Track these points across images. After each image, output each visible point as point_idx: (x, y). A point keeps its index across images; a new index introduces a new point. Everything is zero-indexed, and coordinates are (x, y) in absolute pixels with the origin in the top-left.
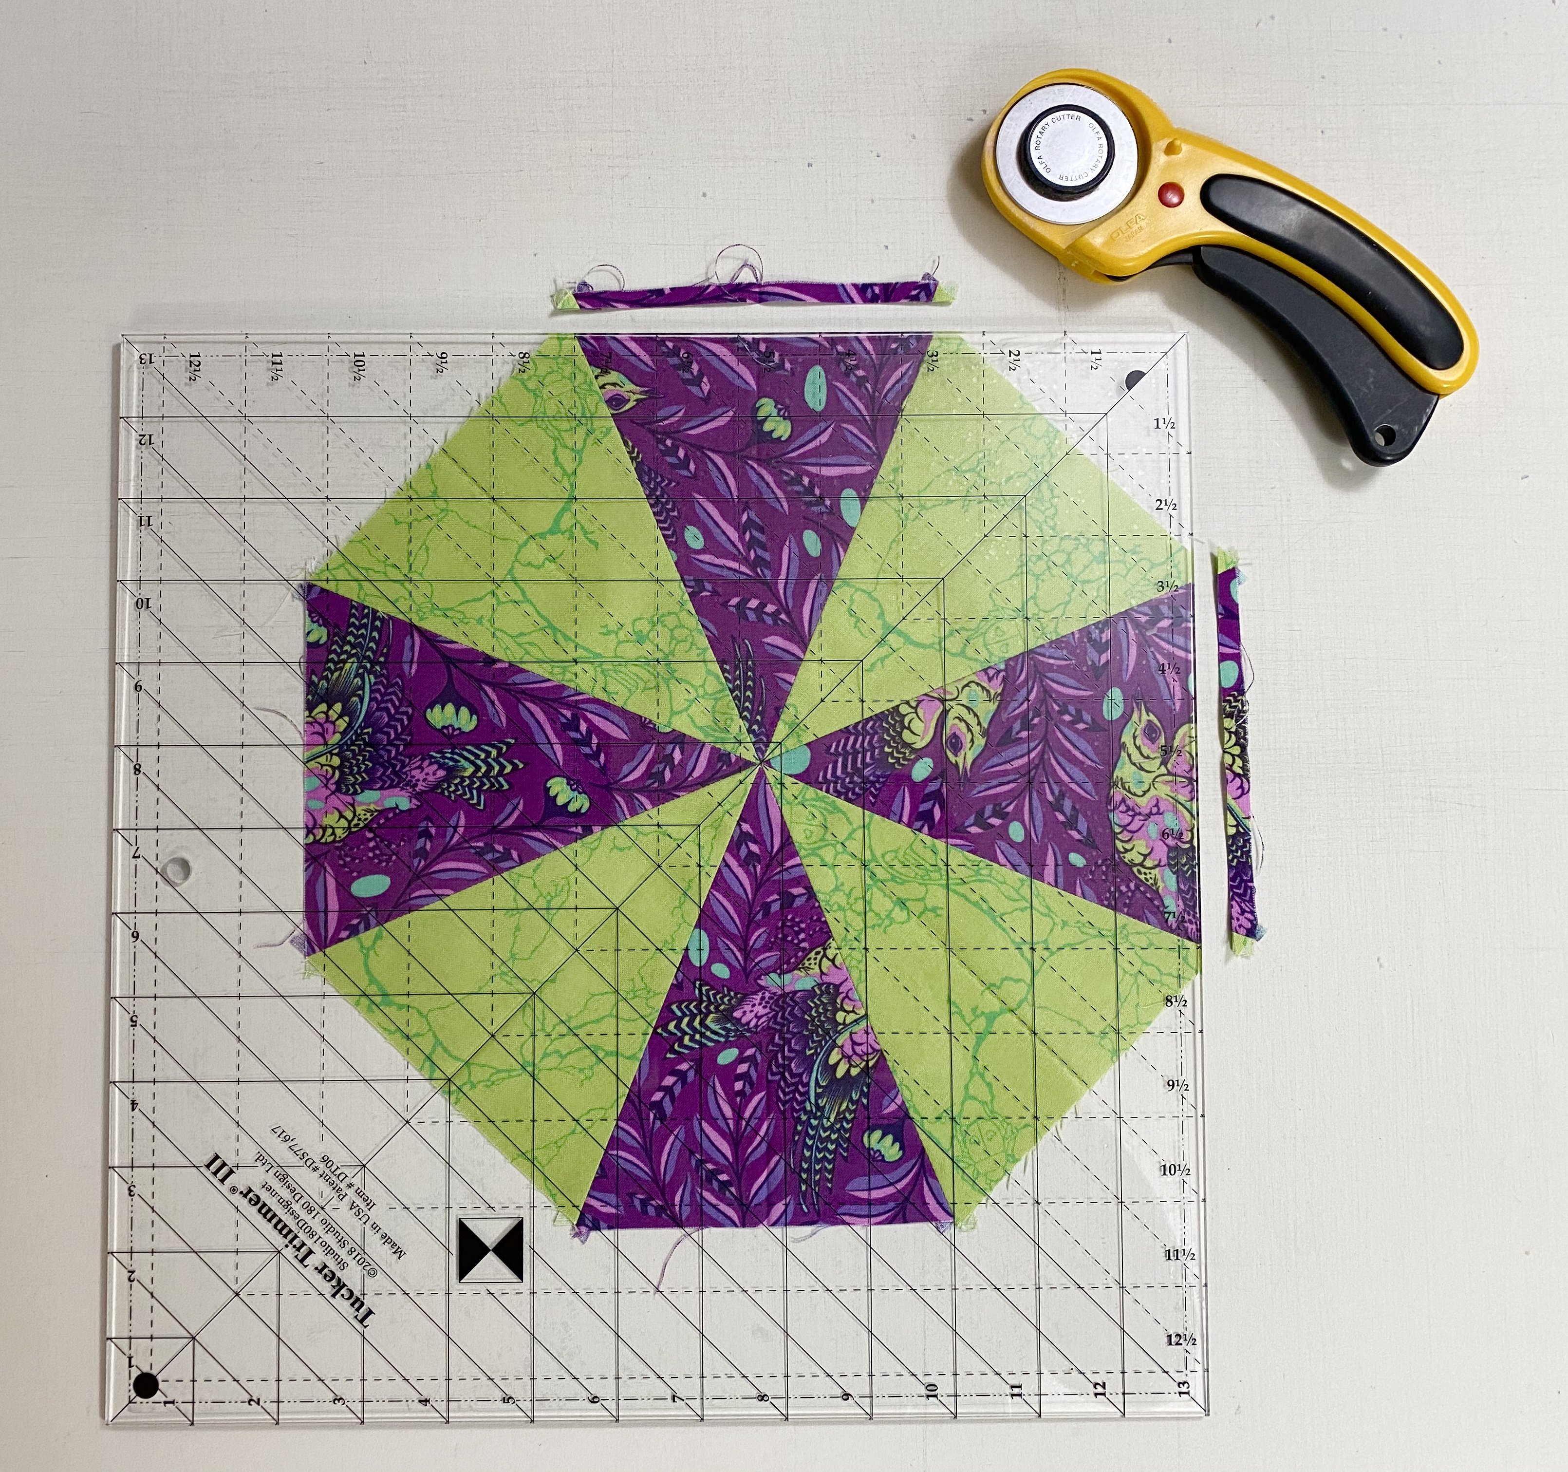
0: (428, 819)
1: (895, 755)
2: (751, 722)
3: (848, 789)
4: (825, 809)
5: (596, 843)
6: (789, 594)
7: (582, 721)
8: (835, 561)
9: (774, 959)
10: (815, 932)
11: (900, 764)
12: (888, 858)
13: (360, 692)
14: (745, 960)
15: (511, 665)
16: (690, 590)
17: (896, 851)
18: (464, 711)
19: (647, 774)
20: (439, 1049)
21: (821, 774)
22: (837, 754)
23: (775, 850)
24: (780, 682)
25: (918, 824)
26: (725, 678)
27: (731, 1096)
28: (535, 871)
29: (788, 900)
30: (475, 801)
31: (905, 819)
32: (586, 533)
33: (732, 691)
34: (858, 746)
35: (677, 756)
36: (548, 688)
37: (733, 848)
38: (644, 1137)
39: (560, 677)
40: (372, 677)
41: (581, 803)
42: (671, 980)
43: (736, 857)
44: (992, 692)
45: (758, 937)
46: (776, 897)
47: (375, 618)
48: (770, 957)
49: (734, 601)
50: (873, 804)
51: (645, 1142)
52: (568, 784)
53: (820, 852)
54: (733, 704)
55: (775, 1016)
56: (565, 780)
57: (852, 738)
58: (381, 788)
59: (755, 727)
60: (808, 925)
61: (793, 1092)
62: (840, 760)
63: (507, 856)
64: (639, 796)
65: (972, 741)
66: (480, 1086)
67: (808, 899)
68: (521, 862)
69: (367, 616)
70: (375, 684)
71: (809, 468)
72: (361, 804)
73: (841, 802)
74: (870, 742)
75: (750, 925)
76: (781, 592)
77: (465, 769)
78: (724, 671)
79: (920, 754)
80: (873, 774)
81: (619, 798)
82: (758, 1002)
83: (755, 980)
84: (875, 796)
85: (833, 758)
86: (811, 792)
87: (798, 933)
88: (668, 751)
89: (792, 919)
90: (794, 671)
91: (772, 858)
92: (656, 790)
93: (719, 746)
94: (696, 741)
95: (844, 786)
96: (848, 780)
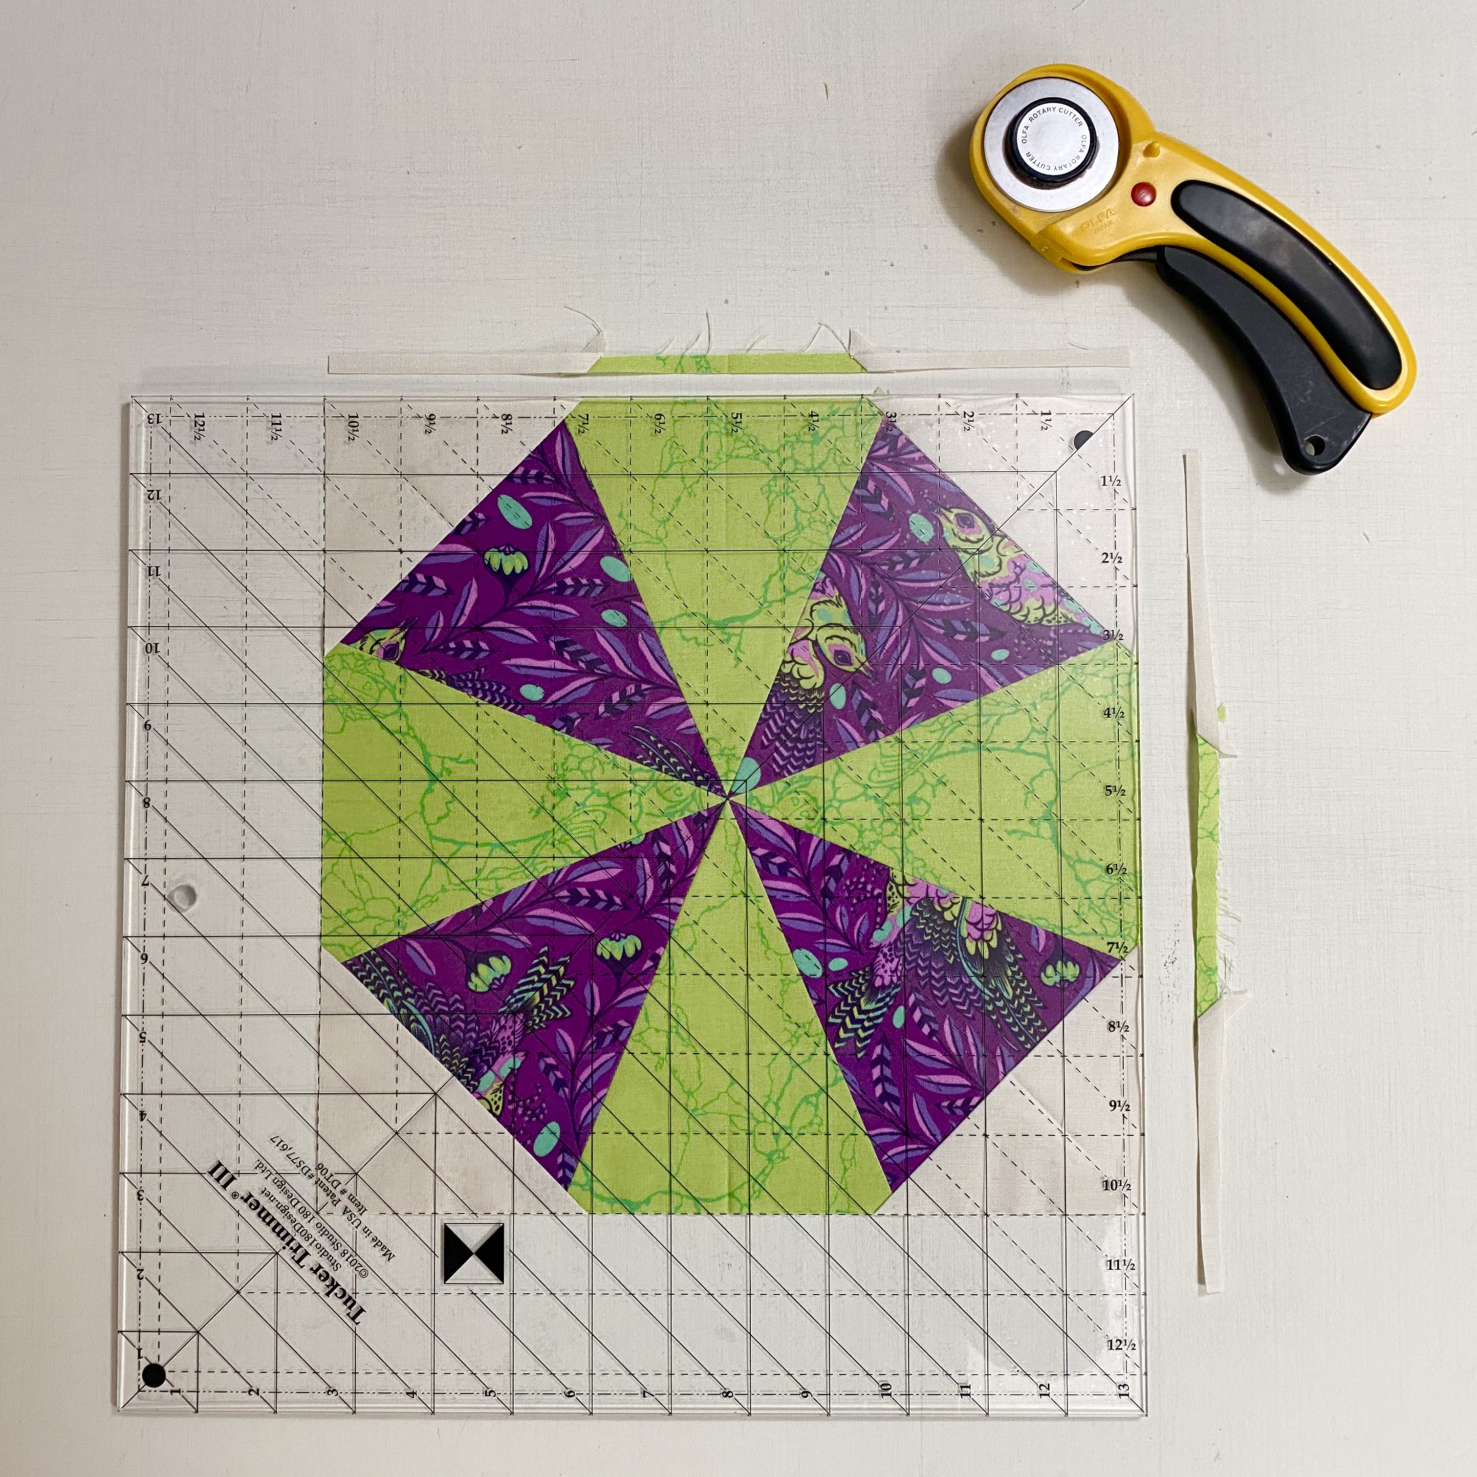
0: (542, 1056)
1: (811, 704)
2: (692, 778)
3: (802, 759)
4: (800, 787)
5: (670, 961)
6: (633, 667)
7: (579, 889)
8: (642, 615)
9: (866, 922)
10: (874, 876)
11: (820, 708)
12: (874, 777)
13: (412, 1018)
14: (847, 940)
15: (494, 899)
16: (564, 730)
17: (876, 768)
18: (493, 960)
19: (658, 881)
21: (774, 766)
22: (771, 742)
23: (794, 847)
24: (685, 732)
25: (872, 736)
26: (646, 765)
27: (926, 1041)
28: (647, 1020)
29: (836, 872)
30: (560, 1014)
31: (860, 740)
32: (456, 760)
33: (660, 769)
34: (780, 723)
35: (666, 849)
36: (534, 889)
37: (765, 874)
38: (897, 1127)
39: (535, 874)
40: (409, 999)
41: (631, 944)
42: (810, 1004)
43: (773, 877)
44: (834, 599)
45: (840, 917)
46: (826, 878)
47: (373, 959)
48: (862, 922)
49: (601, 709)
50: (829, 752)
51: (901, 1129)
52: (611, 939)
54: (669, 778)
55: (905, 959)
56: (607, 940)
57: (771, 722)
58: (490, 1068)
59: (700, 778)
60: (865, 876)
61: (967, 996)
62: (778, 744)
63: (619, 1030)
64: (667, 901)
65: (851, 643)
67: (849, 859)
68: (632, 1025)
69: (366, 962)
70: (416, 1002)
71: (564, 570)
72: (486, 1091)
73: (806, 772)
74: (786, 712)
75: (827, 915)
76: (625, 670)
77: (532, 999)
78: (640, 761)
79: (825, 687)
80: (809, 732)
81: (656, 916)
82: (883, 961)
83: (867, 948)
84: (824, 746)
85: (772, 747)
86: (780, 784)
87: (864, 888)
88: (657, 852)
89: (851, 882)
90: (687, 715)
91: (798, 855)
92: (675, 885)
93: (687, 814)
94: (669, 827)
95: (797, 759)
96: (796, 753)
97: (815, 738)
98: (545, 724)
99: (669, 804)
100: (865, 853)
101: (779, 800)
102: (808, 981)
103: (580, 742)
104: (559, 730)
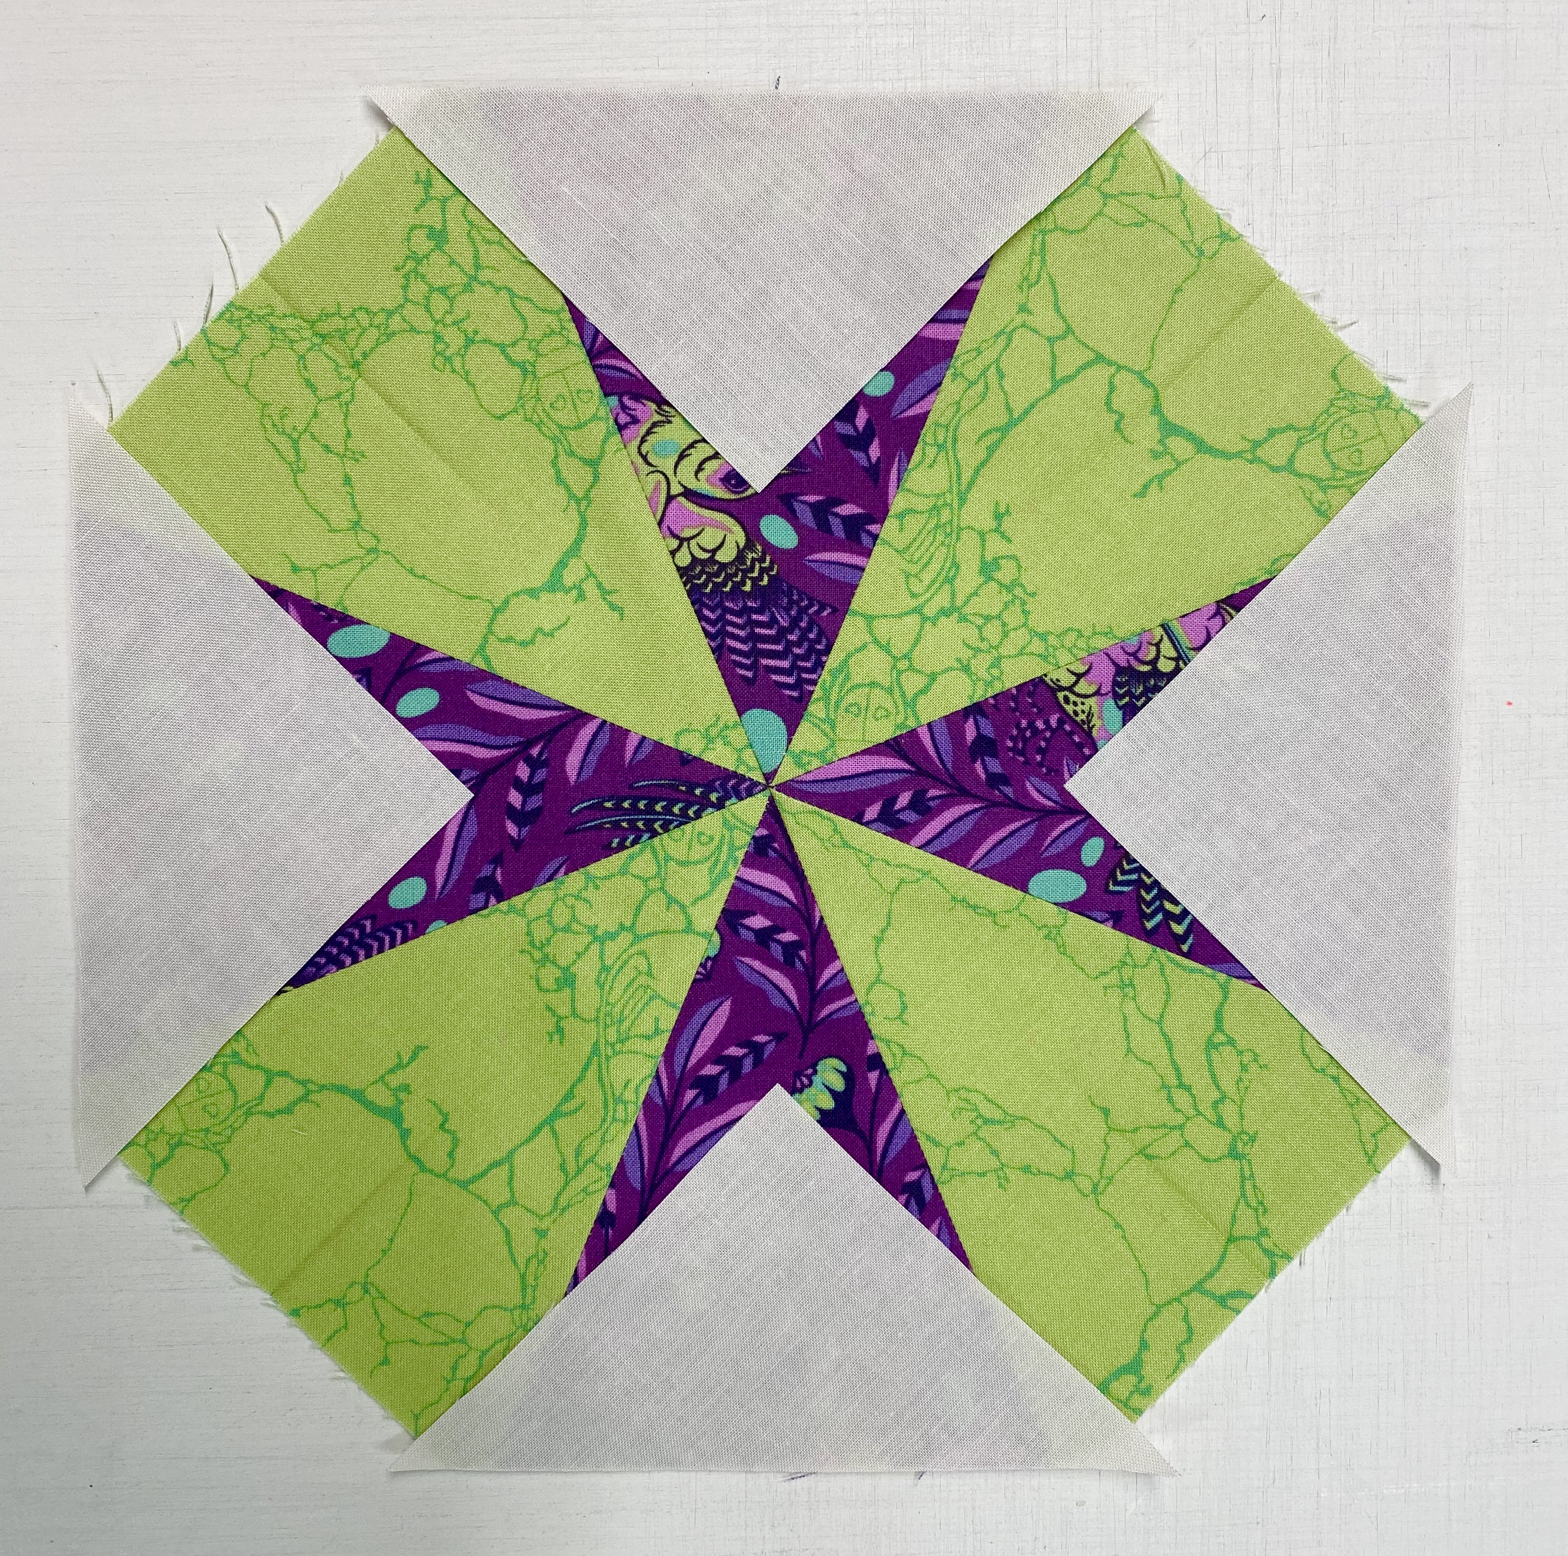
1: (755, 574)
2: (704, 804)
3: (811, 650)
4: (842, 686)
5: (896, 1049)
6: (500, 741)
7: (703, 1072)
8: (447, 666)
11: (771, 568)
12: (917, 588)
15: (612, 1185)
16: (493, 900)
17: (908, 576)
19: (786, 967)
20: (1208, 1285)
21: (788, 692)
22: (753, 667)
23: (907, 766)
24: (641, 756)
25: (866, 540)
26: (633, 844)
28: (937, 1144)
31: (856, 560)
32: (400, 1066)
33: (654, 834)
34: (742, 633)
35: (758, 922)
36: (649, 1127)
37: (905, 833)
39: (631, 1108)
41: (830, 1071)
42: (1106, 930)
43: (916, 828)
44: (657, 418)
46: (978, 766)
49: (512, 829)
50: (835, 610)
53: (910, 694)
54: (676, 833)
59: (714, 797)
60: (1023, 715)
62: (764, 662)
64: (822, 982)
66: (1265, 1223)
67: (984, 715)
68: (925, 1166)
73: (833, 660)
74: (738, 614)
76: (496, 753)
78: (622, 847)
79: (753, 535)
80: (787, 610)
81: (824, 1013)
84: (822, 608)
86: (815, 708)
87: (1036, 731)
88: (750, 937)
89: (1013, 738)
90: (619, 734)
91: (920, 772)
92: (812, 954)
93: (741, 855)
94: (734, 891)
95: (805, 658)
96: (797, 651)
97: (802, 611)
98: (461, 917)
99: (708, 864)
100: (998, 688)
101: (833, 728)
102: (1078, 907)
103: (526, 895)
104: (486, 906)
